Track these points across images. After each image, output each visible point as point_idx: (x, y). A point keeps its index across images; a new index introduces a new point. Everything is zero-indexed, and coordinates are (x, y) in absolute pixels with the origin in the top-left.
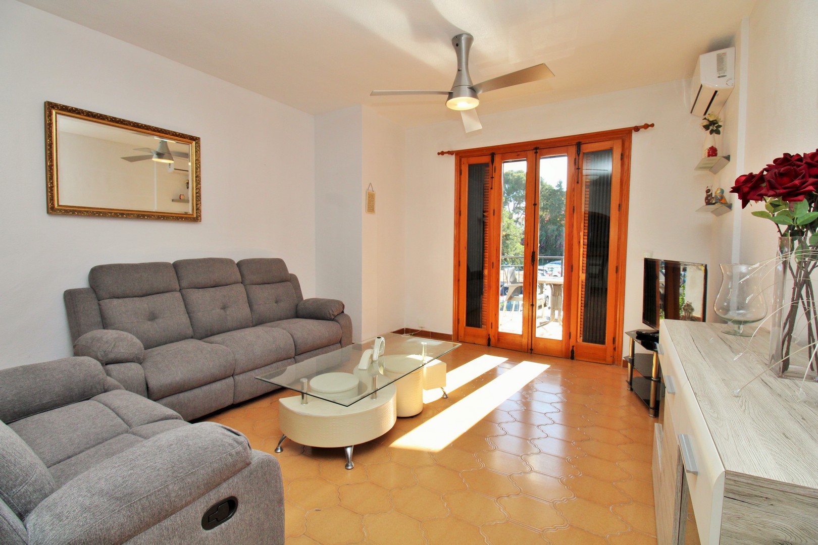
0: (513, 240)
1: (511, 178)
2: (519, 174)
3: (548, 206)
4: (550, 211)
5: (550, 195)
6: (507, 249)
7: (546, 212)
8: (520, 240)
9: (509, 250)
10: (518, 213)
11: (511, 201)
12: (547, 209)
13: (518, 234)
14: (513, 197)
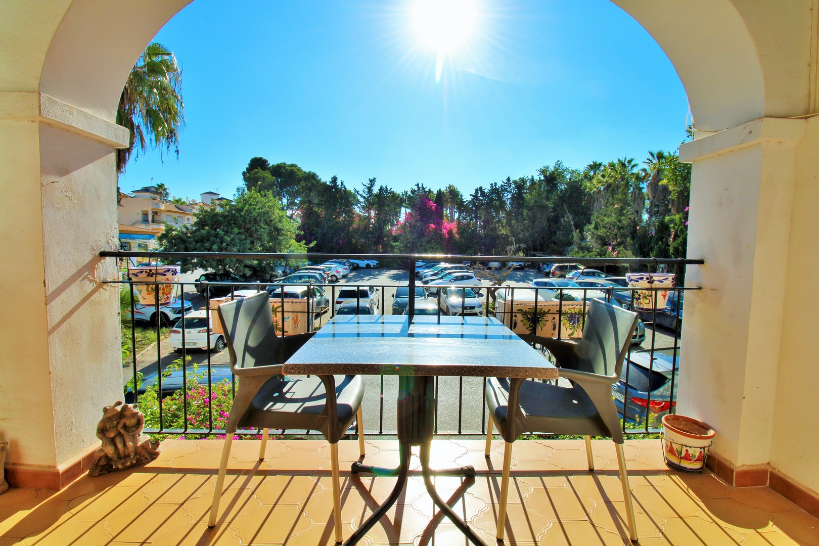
0: (286, 236)
1: (284, 171)
2: (292, 168)
3: (323, 202)
4: (325, 208)
5: (325, 191)
6: (280, 246)
7: (322, 208)
8: (294, 236)
9: (282, 247)
10: (292, 209)
11: (284, 197)
12: (323, 205)
13: (292, 230)
14: (286, 192)
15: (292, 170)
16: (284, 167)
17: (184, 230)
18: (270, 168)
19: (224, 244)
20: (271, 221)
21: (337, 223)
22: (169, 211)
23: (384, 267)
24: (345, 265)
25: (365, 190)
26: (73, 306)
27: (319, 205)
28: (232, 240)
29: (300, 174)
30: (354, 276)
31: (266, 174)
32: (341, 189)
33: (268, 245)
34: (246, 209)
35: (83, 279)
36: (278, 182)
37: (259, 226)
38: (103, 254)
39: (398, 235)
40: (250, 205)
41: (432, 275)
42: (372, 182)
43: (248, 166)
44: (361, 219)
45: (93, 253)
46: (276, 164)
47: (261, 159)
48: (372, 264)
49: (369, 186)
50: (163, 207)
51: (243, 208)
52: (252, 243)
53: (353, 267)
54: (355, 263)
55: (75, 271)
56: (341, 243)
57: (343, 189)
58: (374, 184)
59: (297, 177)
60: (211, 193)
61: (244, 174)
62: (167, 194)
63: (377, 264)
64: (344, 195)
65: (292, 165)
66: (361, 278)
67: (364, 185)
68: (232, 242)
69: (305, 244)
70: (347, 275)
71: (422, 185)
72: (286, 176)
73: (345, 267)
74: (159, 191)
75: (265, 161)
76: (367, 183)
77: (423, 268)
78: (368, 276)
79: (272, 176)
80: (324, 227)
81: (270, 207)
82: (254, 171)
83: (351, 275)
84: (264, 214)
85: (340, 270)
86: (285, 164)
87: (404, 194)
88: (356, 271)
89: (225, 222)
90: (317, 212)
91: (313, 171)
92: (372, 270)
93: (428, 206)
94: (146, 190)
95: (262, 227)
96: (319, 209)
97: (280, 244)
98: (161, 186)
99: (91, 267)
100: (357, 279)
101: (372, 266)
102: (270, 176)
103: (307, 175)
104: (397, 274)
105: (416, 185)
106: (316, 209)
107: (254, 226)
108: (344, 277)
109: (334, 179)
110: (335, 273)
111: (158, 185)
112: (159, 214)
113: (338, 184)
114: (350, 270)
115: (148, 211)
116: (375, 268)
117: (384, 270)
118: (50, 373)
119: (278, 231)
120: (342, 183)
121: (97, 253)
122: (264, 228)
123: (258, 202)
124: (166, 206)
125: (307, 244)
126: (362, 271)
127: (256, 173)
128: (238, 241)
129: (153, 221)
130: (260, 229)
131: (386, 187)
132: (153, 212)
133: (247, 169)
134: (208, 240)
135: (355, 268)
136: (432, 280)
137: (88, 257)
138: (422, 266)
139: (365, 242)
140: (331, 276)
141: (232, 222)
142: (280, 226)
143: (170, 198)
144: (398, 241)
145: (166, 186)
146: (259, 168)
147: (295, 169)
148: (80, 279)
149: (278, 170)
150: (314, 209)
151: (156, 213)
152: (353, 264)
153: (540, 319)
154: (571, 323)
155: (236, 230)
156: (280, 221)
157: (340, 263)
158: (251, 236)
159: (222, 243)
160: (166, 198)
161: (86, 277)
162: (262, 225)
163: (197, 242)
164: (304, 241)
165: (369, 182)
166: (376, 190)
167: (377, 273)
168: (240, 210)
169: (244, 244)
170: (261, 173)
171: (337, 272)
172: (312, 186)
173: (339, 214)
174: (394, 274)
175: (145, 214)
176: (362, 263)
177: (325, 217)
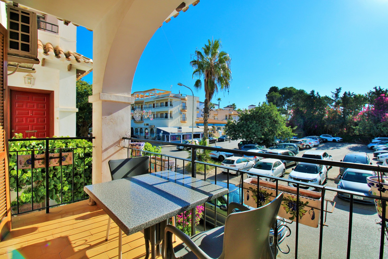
0: (280, 124)
1: (286, 91)
3: (305, 105)
4: (307, 108)
7: (305, 108)
8: (285, 124)
11: (286, 104)
14: (287, 101)
15: (290, 90)
16: (286, 89)
17: (234, 122)
18: (279, 90)
19: (249, 128)
20: (272, 117)
21: (314, 115)
22: (234, 114)
23: (347, 142)
24: (317, 140)
25: (333, 95)
26: (112, 154)
27: (303, 107)
28: (253, 126)
29: (295, 91)
30: (323, 146)
31: (277, 94)
32: (317, 97)
33: (269, 128)
34: (259, 112)
35: (116, 146)
36: (283, 97)
37: (265, 119)
38: (124, 138)
39: (358, 122)
40: (262, 110)
41: (384, 149)
42: (338, 90)
43: (268, 91)
44: (330, 113)
45: (120, 138)
46: (282, 88)
47: (275, 87)
48: (337, 140)
49: (336, 93)
50: (232, 113)
51: (258, 111)
52: (262, 127)
53: (323, 141)
54: (325, 139)
55: (113, 143)
56: (316, 127)
57: (318, 97)
58: (339, 92)
59: (293, 93)
60: (252, 105)
61: (266, 95)
62: (236, 107)
63: (341, 140)
64: (319, 100)
65: (291, 88)
66: (328, 148)
67: (332, 93)
68: (253, 127)
69: (291, 128)
70: (318, 145)
71: (380, 87)
72: (287, 93)
73: (316, 141)
74: (233, 107)
75: (277, 88)
76: (335, 91)
77: (378, 144)
78: (332, 147)
79: (280, 95)
80: (306, 118)
81: (271, 110)
82: (271, 93)
83: (321, 145)
84: (268, 114)
85: (312, 142)
86: (286, 88)
87: (367, 94)
88: (325, 143)
89: (250, 118)
90: (302, 110)
91: (302, 89)
92: (338, 143)
93: (385, 101)
94: (228, 107)
95: (267, 120)
96: (303, 109)
97: (276, 128)
98: (234, 105)
99: (119, 142)
100: (324, 148)
101: (337, 141)
102: (279, 95)
103: (299, 91)
104: (356, 147)
105: (374, 88)
106: (301, 109)
107: (263, 120)
108: (315, 146)
109: (313, 92)
110: (309, 144)
111: (233, 104)
112: (231, 116)
113: (315, 94)
114: (320, 142)
115: (227, 115)
116: (339, 142)
117: (346, 143)
118: (102, 173)
119: (276, 122)
120: (318, 93)
121: (122, 138)
122: (268, 121)
123: (265, 108)
124: (234, 113)
125: (292, 127)
126: (329, 143)
127: (272, 94)
128: (255, 127)
129: (229, 119)
130: (266, 121)
131: (349, 92)
132: (229, 115)
133: (268, 93)
134: (243, 127)
135: (325, 141)
136: (382, 153)
137: (118, 139)
138: (377, 142)
139: (333, 126)
140: (306, 146)
141: (254, 118)
142: (276, 119)
143: (237, 109)
144: (358, 126)
145: (235, 104)
146: (273, 91)
147: (292, 89)
148: (115, 146)
149: (283, 91)
150: (300, 109)
151: (230, 116)
152: (323, 139)
153: (265, 198)
154: (291, 209)
155: (255, 122)
156: (276, 117)
157: (313, 138)
158: (262, 124)
159: (248, 127)
160: (235, 109)
161: (117, 145)
162: (267, 119)
163: (239, 127)
164: (290, 126)
165: (336, 90)
166: (341, 95)
167: (340, 145)
168: (258, 112)
169: (258, 128)
170: (274, 94)
171: (310, 143)
172: (299, 97)
173: (315, 111)
174: (353, 147)
175: (226, 116)
176: (330, 139)
177: (306, 113)
